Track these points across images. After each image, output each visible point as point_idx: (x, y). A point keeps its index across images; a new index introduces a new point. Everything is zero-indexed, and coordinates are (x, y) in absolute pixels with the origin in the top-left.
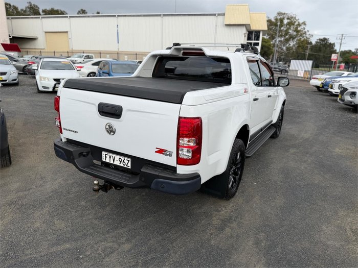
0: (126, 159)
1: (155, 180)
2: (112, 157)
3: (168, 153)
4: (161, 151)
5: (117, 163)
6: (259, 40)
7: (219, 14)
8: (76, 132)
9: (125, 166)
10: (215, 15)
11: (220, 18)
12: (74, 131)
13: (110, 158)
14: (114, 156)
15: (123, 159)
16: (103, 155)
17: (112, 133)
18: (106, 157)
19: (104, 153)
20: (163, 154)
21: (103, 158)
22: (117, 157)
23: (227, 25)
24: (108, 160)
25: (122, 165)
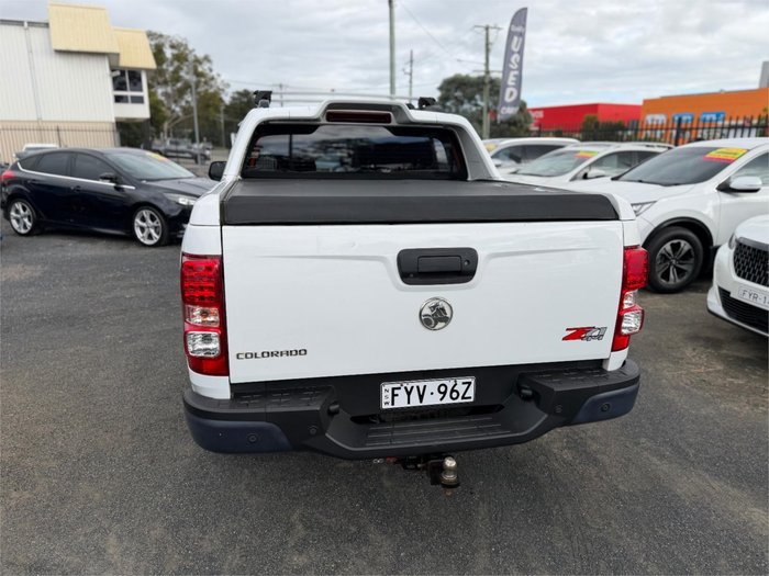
0: (460, 381)
1: (590, 399)
2: (415, 391)
3: (596, 333)
4: (579, 334)
5: (433, 399)
6: (141, 90)
7: (31, 24)
8: (298, 353)
9: (459, 400)
10: (20, 23)
11: (37, 33)
12: (289, 353)
13: (409, 393)
14: (421, 384)
15: (450, 383)
16: (384, 394)
17: (440, 325)
18: (394, 395)
19: (387, 388)
20: (582, 339)
21: (384, 400)
22: (432, 385)
23: (60, 52)
24: (401, 402)
25: (447, 400)
